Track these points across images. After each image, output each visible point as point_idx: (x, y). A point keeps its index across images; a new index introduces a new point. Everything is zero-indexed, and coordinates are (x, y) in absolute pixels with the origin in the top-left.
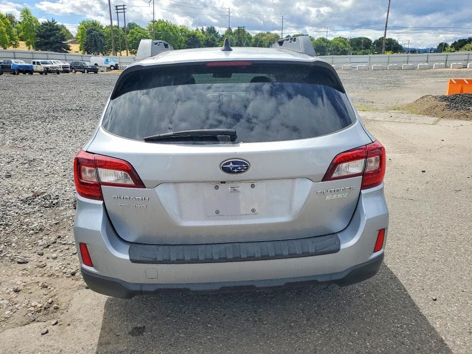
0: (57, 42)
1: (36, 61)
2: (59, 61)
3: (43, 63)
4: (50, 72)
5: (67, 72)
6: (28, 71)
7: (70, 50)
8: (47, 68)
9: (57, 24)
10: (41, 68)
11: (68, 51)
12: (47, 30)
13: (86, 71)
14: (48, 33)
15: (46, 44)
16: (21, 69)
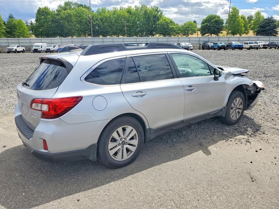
0: (271, 29)
1: (246, 42)
2: (263, 42)
3: (250, 43)
4: (252, 48)
5: (266, 48)
6: (240, 48)
7: (278, 34)
8: (251, 46)
9: (274, 19)
10: (248, 46)
11: (276, 35)
12: (266, 23)
13: (277, 48)
14: (266, 25)
15: (263, 31)
16: (236, 47)
